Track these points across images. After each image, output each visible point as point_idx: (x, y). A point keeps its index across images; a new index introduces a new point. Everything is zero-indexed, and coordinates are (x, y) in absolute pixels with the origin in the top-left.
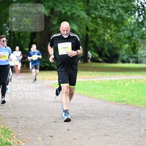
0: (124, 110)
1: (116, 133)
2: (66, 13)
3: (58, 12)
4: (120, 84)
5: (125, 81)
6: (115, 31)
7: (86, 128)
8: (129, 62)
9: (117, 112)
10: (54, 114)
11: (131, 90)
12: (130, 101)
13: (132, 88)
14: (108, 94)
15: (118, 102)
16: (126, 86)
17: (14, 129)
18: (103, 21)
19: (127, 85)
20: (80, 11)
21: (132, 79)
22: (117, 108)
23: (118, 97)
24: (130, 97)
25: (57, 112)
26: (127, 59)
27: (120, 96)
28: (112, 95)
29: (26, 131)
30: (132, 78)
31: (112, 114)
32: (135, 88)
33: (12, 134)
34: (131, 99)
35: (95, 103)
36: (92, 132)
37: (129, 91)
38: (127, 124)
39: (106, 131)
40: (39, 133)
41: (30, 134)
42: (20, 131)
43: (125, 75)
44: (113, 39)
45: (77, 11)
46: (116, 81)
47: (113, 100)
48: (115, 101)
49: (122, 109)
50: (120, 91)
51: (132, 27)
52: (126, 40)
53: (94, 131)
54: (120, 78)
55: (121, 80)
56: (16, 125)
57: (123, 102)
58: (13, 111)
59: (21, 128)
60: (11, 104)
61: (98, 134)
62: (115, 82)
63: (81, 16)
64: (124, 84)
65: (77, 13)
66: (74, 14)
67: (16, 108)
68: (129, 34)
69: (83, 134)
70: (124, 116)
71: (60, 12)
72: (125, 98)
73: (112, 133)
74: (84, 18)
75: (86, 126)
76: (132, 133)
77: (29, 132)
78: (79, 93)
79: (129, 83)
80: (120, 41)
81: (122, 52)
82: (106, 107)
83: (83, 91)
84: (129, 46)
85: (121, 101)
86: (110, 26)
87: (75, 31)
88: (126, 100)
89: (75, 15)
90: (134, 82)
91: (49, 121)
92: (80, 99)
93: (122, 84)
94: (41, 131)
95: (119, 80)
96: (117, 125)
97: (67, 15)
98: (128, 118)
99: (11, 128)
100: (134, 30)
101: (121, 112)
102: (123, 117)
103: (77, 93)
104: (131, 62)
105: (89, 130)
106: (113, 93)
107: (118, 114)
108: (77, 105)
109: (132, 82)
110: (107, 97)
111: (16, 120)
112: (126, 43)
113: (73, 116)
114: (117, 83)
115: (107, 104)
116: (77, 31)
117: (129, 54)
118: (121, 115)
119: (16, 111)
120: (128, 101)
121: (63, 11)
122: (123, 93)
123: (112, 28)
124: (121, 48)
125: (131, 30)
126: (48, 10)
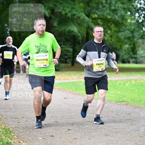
0: (124, 110)
1: (117, 133)
2: (66, 14)
3: (59, 13)
4: (120, 84)
5: (125, 81)
6: (115, 31)
7: (86, 128)
8: (129, 62)
9: (117, 112)
10: (55, 114)
11: (131, 90)
12: (131, 101)
13: (132, 89)
14: (109, 94)
15: (118, 102)
16: (126, 86)
17: (15, 129)
18: (103, 21)
19: (128, 85)
20: (80, 12)
21: (132, 80)
22: (117, 108)
23: (118, 97)
24: (131, 97)
25: (57, 112)
26: (127, 59)
27: (121, 96)
28: (112, 95)
29: (27, 131)
30: (132, 78)
31: (113, 114)
32: (135, 88)
33: (13, 134)
34: (131, 99)
35: (95, 103)
36: (92, 132)
37: (129, 91)
38: (127, 124)
39: (106, 131)
40: (39, 133)
41: (31, 133)
42: (21, 131)
43: (126, 76)
44: (113, 40)
45: (77, 13)
46: (117, 81)
47: (114, 100)
48: (115, 101)
49: (122, 109)
50: (120, 92)
51: (132, 27)
52: (126, 40)
53: (94, 131)
54: (120, 78)
55: (122, 80)
56: (17, 125)
57: (123, 102)
58: (14, 111)
59: (22, 128)
60: (13, 104)
61: (99, 134)
62: (115, 82)
63: (81, 18)
64: (124, 84)
65: (77, 14)
66: (74, 15)
67: (17, 108)
68: (129, 34)
69: (84, 134)
70: (125, 116)
71: (61, 13)
72: (125, 98)
73: (113, 132)
74: (84, 19)
75: (87, 126)
76: (132, 132)
77: (30, 132)
78: (80, 93)
79: (129, 83)
80: (120, 42)
81: (122, 53)
82: (107, 107)
83: (83, 91)
84: (129, 46)
85: (121, 101)
86: (111, 27)
87: (76, 32)
88: (126, 100)
89: (75, 17)
90: (134, 82)
91: (50, 121)
92: (81, 99)
93: (122, 84)
94: (42, 131)
95: (119, 80)
96: (117, 125)
97: (67, 16)
98: (129, 118)
99: (12, 128)
100: (135, 31)
101: (121, 112)
102: (123, 117)
103: (78, 94)
104: (131, 62)
105: (90, 129)
106: (113, 93)
107: (119, 114)
108: (78, 105)
109: (132, 82)
110: (107, 97)
111: (17, 120)
112: (126, 43)
113: (74, 116)
114: (117, 84)
115: (108, 104)
116: (77, 32)
117: (129, 54)
118: (121, 116)
119: (16, 111)
120: (128, 101)
121: (64, 12)
122: (124, 93)
123: (113, 29)
124: (121, 48)
125: (131, 30)
126: (49, 11)
